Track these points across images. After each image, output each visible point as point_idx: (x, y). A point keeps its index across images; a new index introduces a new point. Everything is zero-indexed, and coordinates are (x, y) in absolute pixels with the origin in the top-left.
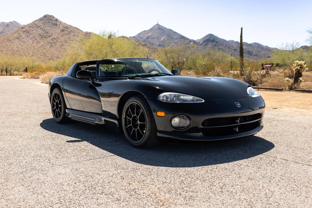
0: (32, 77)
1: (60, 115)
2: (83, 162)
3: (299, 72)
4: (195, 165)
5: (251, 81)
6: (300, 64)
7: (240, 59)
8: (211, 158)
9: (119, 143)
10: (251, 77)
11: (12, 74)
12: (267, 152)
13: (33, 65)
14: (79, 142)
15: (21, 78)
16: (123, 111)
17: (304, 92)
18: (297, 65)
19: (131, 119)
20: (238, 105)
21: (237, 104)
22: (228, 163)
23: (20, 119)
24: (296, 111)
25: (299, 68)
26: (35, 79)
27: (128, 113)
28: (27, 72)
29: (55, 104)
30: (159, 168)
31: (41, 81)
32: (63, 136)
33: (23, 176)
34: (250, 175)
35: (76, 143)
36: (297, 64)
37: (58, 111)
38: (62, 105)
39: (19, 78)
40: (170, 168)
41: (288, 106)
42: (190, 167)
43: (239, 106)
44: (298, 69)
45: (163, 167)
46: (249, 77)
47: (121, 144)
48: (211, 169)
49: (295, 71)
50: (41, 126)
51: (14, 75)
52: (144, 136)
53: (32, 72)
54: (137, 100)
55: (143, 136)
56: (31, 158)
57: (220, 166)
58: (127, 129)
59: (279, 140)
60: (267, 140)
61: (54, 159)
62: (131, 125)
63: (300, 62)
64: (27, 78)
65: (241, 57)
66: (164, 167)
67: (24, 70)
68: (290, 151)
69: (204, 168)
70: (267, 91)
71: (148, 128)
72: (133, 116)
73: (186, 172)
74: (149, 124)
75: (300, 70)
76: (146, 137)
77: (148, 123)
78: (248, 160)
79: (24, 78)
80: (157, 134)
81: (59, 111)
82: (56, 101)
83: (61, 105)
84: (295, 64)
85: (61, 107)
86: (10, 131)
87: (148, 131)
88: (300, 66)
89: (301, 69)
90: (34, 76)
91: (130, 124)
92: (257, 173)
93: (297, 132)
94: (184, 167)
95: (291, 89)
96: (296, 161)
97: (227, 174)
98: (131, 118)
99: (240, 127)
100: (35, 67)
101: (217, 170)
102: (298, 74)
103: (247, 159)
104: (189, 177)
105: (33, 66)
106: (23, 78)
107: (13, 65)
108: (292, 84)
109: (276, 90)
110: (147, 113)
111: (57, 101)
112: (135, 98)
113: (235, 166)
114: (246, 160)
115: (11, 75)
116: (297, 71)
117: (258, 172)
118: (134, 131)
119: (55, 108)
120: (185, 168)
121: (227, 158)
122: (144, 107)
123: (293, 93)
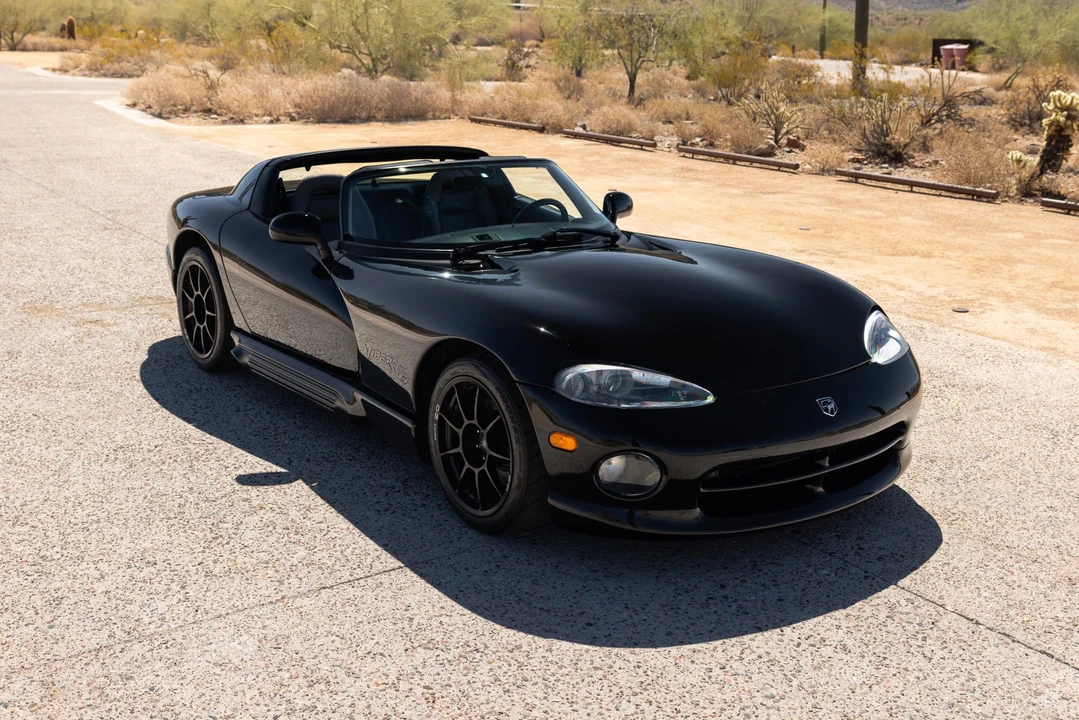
0: (94, 70)
1: (209, 345)
2: (296, 604)
3: (1063, 134)
4: (671, 639)
5: (888, 146)
6: (1068, 103)
7: (856, 53)
8: (725, 597)
9: (417, 498)
10: (888, 128)
11: (20, 46)
12: (912, 575)
13: (94, 7)
14: (280, 483)
15: (54, 70)
16: (434, 399)
17: (1072, 213)
18: (1056, 107)
19: (460, 432)
20: (830, 407)
21: (824, 404)
22: (778, 630)
23: (68, 333)
24: (1033, 331)
25: (1062, 119)
26: (105, 75)
27: (451, 405)
28: (74, 38)
29: (193, 301)
30: (550, 650)
31: (128, 98)
32: (223, 446)
33: (100, 672)
34: (848, 701)
35: (271, 492)
36: (1058, 105)
37: (202, 327)
38: (218, 315)
39: (45, 69)
40: (587, 651)
41: (1007, 297)
42: (652, 647)
43: (832, 413)
44: (1058, 121)
45: (565, 645)
46: (882, 130)
47: (424, 505)
48: (723, 661)
49: (1049, 128)
50: (144, 382)
51: (24, 49)
52: (503, 499)
53: (91, 37)
54: (484, 375)
55: (499, 499)
56: (120, 572)
57: (754, 645)
58: (445, 459)
59: (961, 506)
60: (919, 503)
61: (201, 581)
62: (460, 449)
63: (1069, 98)
64: (76, 71)
65: (860, 46)
66: (569, 644)
67: (63, 28)
68: (994, 571)
69: (700, 655)
70: (940, 195)
71: (519, 480)
72: (467, 422)
73: (641, 671)
74: (521, 465)
75: (1067, 127)
76: (508, 504)
77: (517, 462)
78: (847, 615)
79: (66, 71)
80: (549, 500)
81: (204, 327)
82: (196, 293)
83: (212, 310)
84: (1049, 102)
85: (212, 321)
86: (39, 407)
87: (518, 487)
88: (1065, 113)
89: (1069, 122)
90: (102, 65)
91: (455, 445)
92: (875, 688)
93: (1026, 460)
94: (636, 645)
95: (1027, 193)
96: (1008, 627)
97: (774, 692)
98: (460, 428)
99: (829, 481)
100: (101, 16)
101: (744, 668)
102: (1057, 142)
103: (845, 608)
104: (650, 703)
105: (96, 13)
106: (60, 70)
107: (21, 11)
108: (1032, 177)
109: (973, 196)
110: (515, 429)
111: (199, 293)
112: (477, 367)
113: (804, 646)
114: (839, 614)
115: (13, 48)
116: (1056, 131)
117: (878, 683)
118: (470, 472)
119: (193, 314)
120: (637, 650)
121: (780, 600)
122: (507, 407)
123: (1032, 214)
